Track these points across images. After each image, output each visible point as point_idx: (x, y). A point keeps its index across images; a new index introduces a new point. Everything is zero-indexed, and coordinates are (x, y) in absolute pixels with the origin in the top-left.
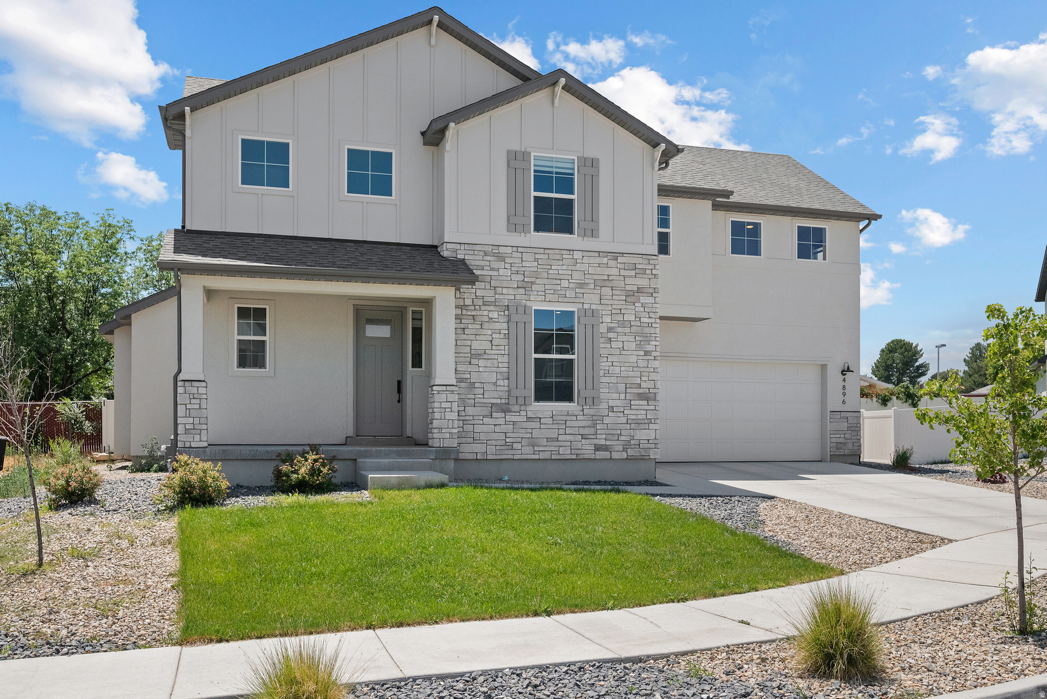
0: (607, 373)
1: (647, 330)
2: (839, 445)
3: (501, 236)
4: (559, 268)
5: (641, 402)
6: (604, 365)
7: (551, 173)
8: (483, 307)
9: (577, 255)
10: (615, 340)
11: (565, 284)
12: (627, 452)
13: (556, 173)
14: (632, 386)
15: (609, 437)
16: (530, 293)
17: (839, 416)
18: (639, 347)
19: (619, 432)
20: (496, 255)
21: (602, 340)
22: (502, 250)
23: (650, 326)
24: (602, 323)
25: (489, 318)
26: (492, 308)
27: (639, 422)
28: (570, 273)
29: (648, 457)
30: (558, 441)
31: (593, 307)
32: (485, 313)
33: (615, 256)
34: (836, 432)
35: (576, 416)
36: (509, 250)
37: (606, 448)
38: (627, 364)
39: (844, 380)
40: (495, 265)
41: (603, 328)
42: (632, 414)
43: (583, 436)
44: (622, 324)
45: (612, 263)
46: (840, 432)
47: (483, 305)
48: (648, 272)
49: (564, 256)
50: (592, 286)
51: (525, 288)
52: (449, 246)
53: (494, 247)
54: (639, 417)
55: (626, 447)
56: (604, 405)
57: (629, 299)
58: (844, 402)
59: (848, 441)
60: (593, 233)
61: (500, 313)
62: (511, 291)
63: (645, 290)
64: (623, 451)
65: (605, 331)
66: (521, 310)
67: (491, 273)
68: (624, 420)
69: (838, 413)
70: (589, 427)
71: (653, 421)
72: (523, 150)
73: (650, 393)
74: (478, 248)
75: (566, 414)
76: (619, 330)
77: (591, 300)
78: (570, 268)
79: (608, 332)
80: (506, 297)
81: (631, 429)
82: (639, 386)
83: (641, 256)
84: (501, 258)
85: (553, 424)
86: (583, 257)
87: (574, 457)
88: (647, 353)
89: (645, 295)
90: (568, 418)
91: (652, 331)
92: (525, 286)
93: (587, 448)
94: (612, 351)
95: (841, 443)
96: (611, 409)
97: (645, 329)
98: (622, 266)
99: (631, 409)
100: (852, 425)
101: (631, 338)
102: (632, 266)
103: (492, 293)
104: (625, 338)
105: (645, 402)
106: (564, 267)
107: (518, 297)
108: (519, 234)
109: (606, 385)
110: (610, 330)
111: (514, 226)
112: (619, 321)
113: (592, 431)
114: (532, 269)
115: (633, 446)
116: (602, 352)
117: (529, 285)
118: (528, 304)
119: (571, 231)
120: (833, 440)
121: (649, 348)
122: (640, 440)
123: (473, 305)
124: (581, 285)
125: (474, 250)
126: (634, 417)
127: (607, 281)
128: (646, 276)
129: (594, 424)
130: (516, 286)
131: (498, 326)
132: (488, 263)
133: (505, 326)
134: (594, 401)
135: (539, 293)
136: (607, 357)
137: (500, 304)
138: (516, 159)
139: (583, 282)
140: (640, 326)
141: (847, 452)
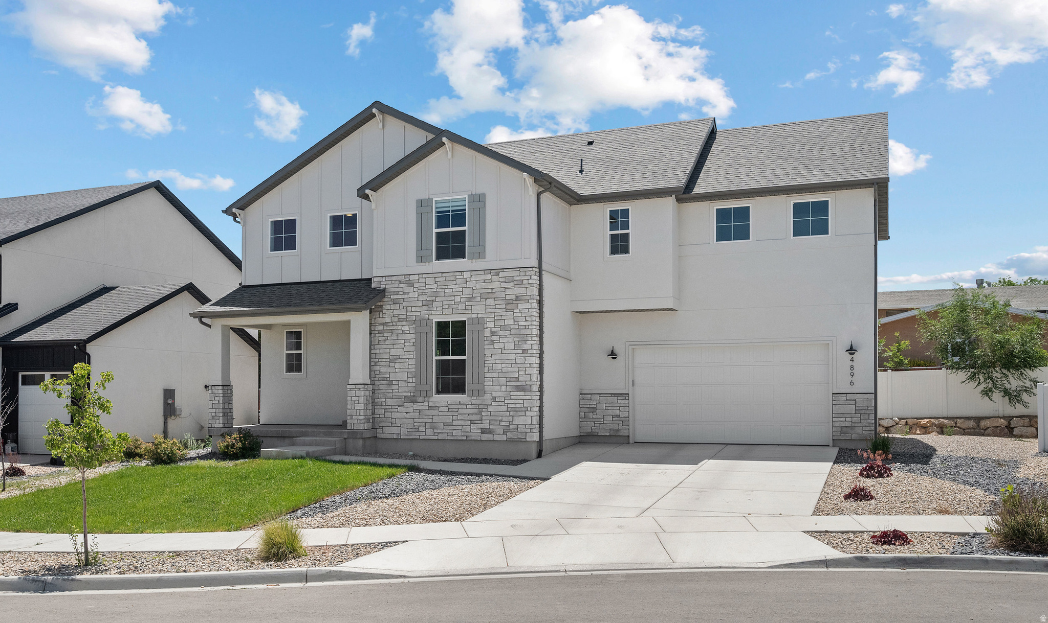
0: (491, 370)
1: (524, 332)
2: (844, 429)
3: (412, 266)
4: (453, 287)
5: (519, 393)
6: (489, 363)
7: (448, 211)
8: (398, 323)
9: (467, 275)
10: (497, 341)
11: (458, 299)
12: (507, 435)
13: (453, 211)
14: (512, 380)
15: (493, 422)
16: (431, 309)
17: (844, 399)
18: (517, 346)
19: (500, 418)
20: (407, 282)
21: (486, 342)
22: (412, 278)
23: (527, 328)
24: (487, 328)
25: (403, 331)
26: (404, 323)
27: (517, 409)
28: (461, 290)
29: (525, 440)
30: (452, 425)
31: (480, 316)
32: (400, 327)
33: (497, 271)
34: (845, 416)
35: (466, 405)
36: (416, 277)
37: (490, 432)
38: (507, 362)
39: (852, 360)
40: (406, 290)
41: (487, 333)
42: (511, 403)
43: (472, 422)
44: (504, 328)
45: (495, 278)
47: (398, 321)
48: (525, 282)
49: (457, 277)
50: (479, 299)
51: (428, 305)
52: (375, 279)
53: (406, 277)
54: (518, 405)
55: (507, 430)
56: (488, 396)
57: (508, 307)
58: (852, 383)
60: (481, 255)
61: (410, 327)
62: (418, 309)
63: (523, 298)
64: (503, 434)
65: (489, 334)
66: (424, 323)
67: (404, 296)
68: (505, 408)
69: (843, 395)
70: (476, 414)
71: (529, 409)
72: (427, 198)
73: (526, 385)
74: (394, 278)
75: (459, 404)
76: (501, 333)
77: (478, 310)
78: (461, 286)
79: (491, 336)
80: (415, 314)
81: (510, 416)
82: (517, 379)
83: (519, 269)
84: (411, 284)
85: (448, 411)
86: (471, 276)
87: (464, 438)
88: (524, 351)
89: (523, 302)
90: (460, 407)
91: (528, 332)
92: (428, 304)
93: (475, 432)
94: (495, 351)
95: (846, 427)
96: (494, 399)
97: (522, 330)
98: (503, 280)
99: (510, 399)
101: (511, 340)
102: (511, 279)
103: (404, 312)
104: (506, 340)
105: (522, 393)
106: (457, 286)
107: (423, 313)
108: (424, 264)
109: (490, 380)
110: (493, 333)
111: (420, 258)
112: (501, 326)
113: (478, 417)
114: (433, 290)
115: (512, 430)
116: (486, 352)
117: (431, 303)
118: (431, 317)
119: (464, 257)
121: (526, 347)
122: (518, 425)
123: (391, 322)
124: (470, 299)
125: (392, 281)
126: (513, 406)
127: (490, 294)
128: (523, 286)
129: (480, 412)
130: (421, 305)
131: (408, 336)
132: (401, 289)
133: (413, 336)
134: (480, 393)
135: (438, 309)
136: (491, 356)
137: (410, 320)
138: (422, 205)
139: (471, 296)
140: (519, 329)
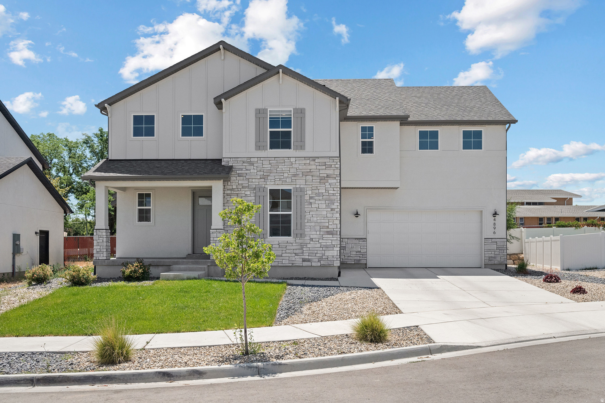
0: (309, 221)
1: (332, 197)
2: (490, 259)
3: (253, 152)
4: (282, 167)
5: (329, 236)
6: (308, 216)
7: (279, 118)
8: (242, 190)
9: (293, 160)
10: (313, 203)
11: (286, 175)
12: (320, 262)
13: (282, 118)
14: (324, 227)
15: (311, 254)
16: (267, 181)
17: (491, 241)
18: (327, 206)
19: (316, 252)
20: (249, 162)
21: (306, 203)
22: (252, 160)
23: (334, 195)
24: (307, 194)
25: (245, 195)
26: (247, 189)
27: (328, 246)
28: (288, 169)
29: (333, 265)
30: (282, 256)
31: (302, 186)
32: (243, 192)
33: (314, 159)
34: (489, 251)
35: (292, 243)
36: (256, 160)
37: (309, 260)
38: (320, 216)
39: (495, 220)
40: (248, 168)
41: (307, 197)
42: (323, 242)
43: (296, 254)
44: (318, 194)
45: (312, 163)
46: (491, 251)
47: (242, 188)
48: (333, 166)
49: (285, 161)
50: (301, 176)
51: (264, 178)
52: (225, 160)
53: (248, 159)
54: (328, 244)
55: (320, 259)
56: (307, 238)
57: (322, 181)
58: (494, 233)
59: (497, 256)
60: (302, 147)
61: (251, 192)
62: (257, 180)
63: (331, 176)
64: (318, 262)
65: (308, 198)
66: (262, 190)
67: (246, 172)
68: (319, 245)
69: (490, 239)
70: (299, 249)
71: (336, 246)
72: (264, 108)
73: (334, 231)
74: (239, 159)
75: (287, 242)
76: (316, 198)
77: (300, 183)
78: (288, 166)
79: (310, 199)
80: (254, 183)
81: (323, 250)
82: (328, 227)
83: (329, 158)
84: (252, 164)
85: (279, 248)
86: (296, 160)
87: (291, 265)
88: (332, 210)
89: (331, 178)
90: (287, 245)
91: (335, 197)
92: (265, 178)
93: (298, 261)
94: (312, 209)
95: (492, 257)
96: (311, 239)
97: (331, 197)
98: (318, 164)
99: (323, 240)
100: (499, 247)
101: (323, 202)
102: (323, 164)
103: (247, 182)
104: (320, 202)
105: (331, 236)
106: (285, 167)
107: (260, 183)
108: (261, 151)
109: (309, 227)
110: (311, 198)
111: (258, 147)
112: (316, 193)
113: (301, 251)
114: (268, 169)
115: (324, 259)
116: (306, 210)
117: (267, 177)
118: (266, 186)
119: (290, 148)
120: (487, 255)
121: (333, 207)
122: (328, 256)
123: (237, 188)
124: (295, 175)
125: (237, 161)
126: (325, 244)
127: (309, 173)
128: (332, 168)
129: (302, 248)
130: (259, 178)
131: (250, 198)
132: (245, 167)
133: (254, 198)
134: (302, 235)
135: (272, 181)
136: (310, 212)
137: (251, 187)
138: (260, 113)
139: (296, 173)
140: (329, 195)
141: (496, 262)
